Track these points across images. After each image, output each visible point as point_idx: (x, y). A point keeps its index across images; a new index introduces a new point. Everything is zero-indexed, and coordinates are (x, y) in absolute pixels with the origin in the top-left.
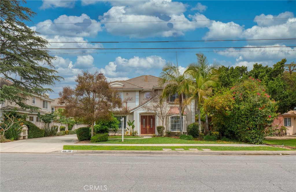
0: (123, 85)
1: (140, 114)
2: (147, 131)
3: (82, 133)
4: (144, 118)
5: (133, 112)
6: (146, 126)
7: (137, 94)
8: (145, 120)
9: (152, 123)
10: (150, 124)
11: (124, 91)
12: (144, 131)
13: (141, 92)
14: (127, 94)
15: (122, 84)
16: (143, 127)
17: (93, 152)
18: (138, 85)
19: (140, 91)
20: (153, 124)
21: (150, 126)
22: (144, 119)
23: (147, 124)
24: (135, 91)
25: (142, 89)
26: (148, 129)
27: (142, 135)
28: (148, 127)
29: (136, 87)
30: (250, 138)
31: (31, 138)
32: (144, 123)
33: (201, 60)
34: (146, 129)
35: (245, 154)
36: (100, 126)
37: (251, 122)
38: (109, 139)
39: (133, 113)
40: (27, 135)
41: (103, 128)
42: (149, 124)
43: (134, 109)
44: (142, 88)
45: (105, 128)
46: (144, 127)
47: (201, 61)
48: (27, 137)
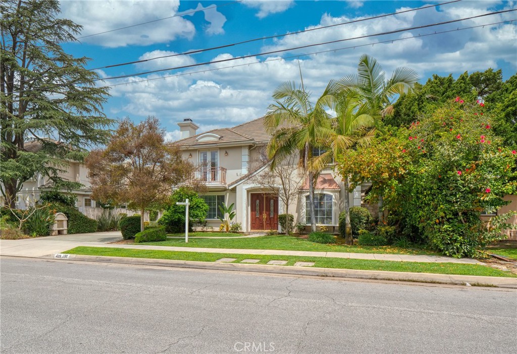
0: (219, 137)
1: (248, 191)
2: (262, 224)
3: (127, 227)
4: (258, 198)
5: (236, 187)
6: (261, 213)
7: (245, 152)
8: (260, 201)
9: (272, 208)
10: (268, 210)
11: (220, 148)
12: (257, 224)
13: (252, 148)
14: (226, 153)
15: (217, 136)
16: (255, 215)
17: (98, 259)
18: (245, 136)
19: (250, 147)
20: (274, 211)
21: (269, 215)
22: (258, 201)
23: (263, 210)
24: (240, 147)
25: (253, 142)
26: (264, 220)
27: (253, 231)
28: (265, 216)
29: (243, 139)
30: (441, 242)
31: (72, 233)
32: (258, 208)
33: (367, 71)
34: (261, 220)
35: (378, 277)
36: (169, 214)
37: (441, 206)
38: (167, 237)
39: (234, 190)
40: (66, 228)
41: (174, 218)
42: (266, 210)
43: (237, 182)
44: (253, 140)
45: (177, 217)
46: (257, 216)
47: (366, 73)
48: (65, 232)
